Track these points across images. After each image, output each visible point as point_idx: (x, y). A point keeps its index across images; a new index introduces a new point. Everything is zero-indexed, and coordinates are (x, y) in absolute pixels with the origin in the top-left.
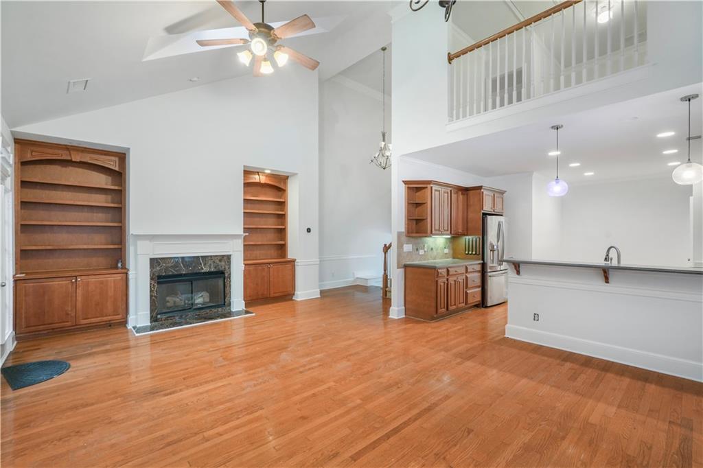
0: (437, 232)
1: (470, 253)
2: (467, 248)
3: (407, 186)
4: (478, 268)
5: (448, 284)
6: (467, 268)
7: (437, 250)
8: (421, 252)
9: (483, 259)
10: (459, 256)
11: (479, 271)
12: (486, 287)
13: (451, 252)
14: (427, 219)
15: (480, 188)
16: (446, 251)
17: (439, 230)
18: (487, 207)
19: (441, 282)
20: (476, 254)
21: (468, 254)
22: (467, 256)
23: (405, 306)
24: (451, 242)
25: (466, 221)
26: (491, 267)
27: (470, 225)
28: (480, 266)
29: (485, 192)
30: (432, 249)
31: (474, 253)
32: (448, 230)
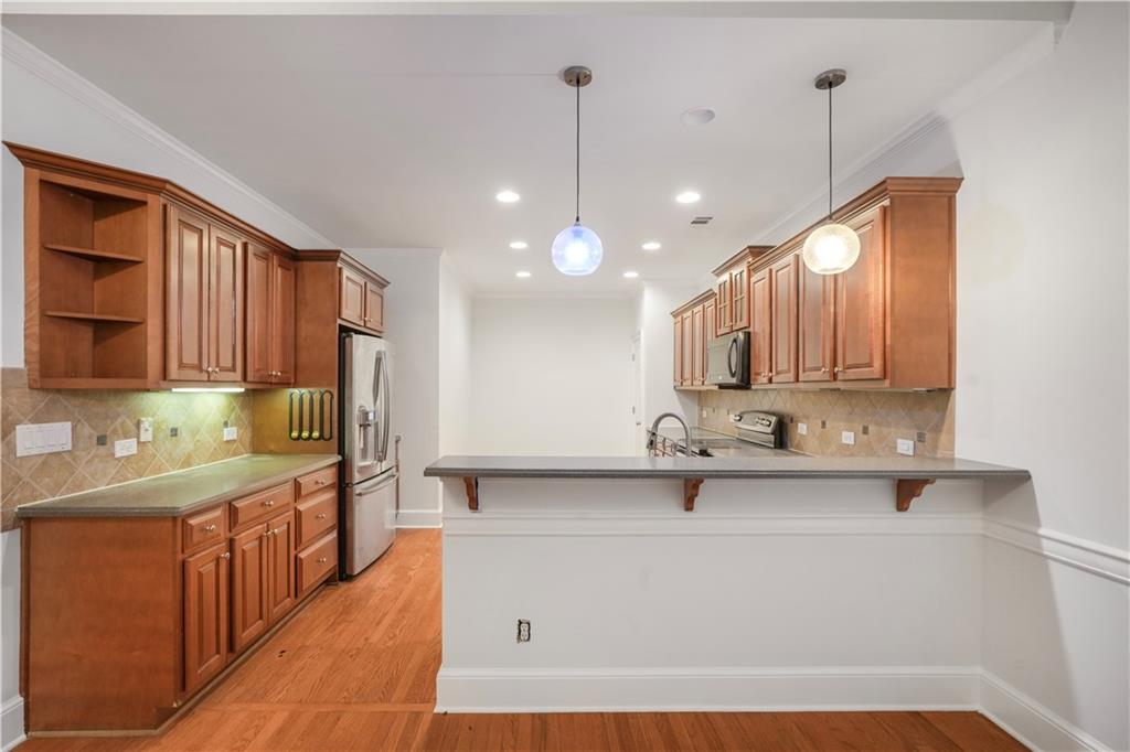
0: (194, 374)
1: (305, 434)
2: (297, 421)
3: (36, 173)
4: (328, 477)
5: (231, 562)
6: (297, 486)
7: (195, 432)
8: (124, 447)
9: (341, 451)
10: (272, 447)
11: (331, 486)
12: (348, 524)
13: (247, 437)
14: (142, 323)
15: (331, 256)
16: (231, 433)
17: (199, 368)
18: (351, 313)
19: (203, 563)
20: (321, 437)
21: (299, 437)
22: (296, 445)
23: (25, 689)
24: (243, 407)
25: (293, 346)
26: (362, 469)
27: (304, 357)
28: (334, 470)
29: (346, 273)
30: (174, 432)
31: (316, 434)
32: (233, 369)
